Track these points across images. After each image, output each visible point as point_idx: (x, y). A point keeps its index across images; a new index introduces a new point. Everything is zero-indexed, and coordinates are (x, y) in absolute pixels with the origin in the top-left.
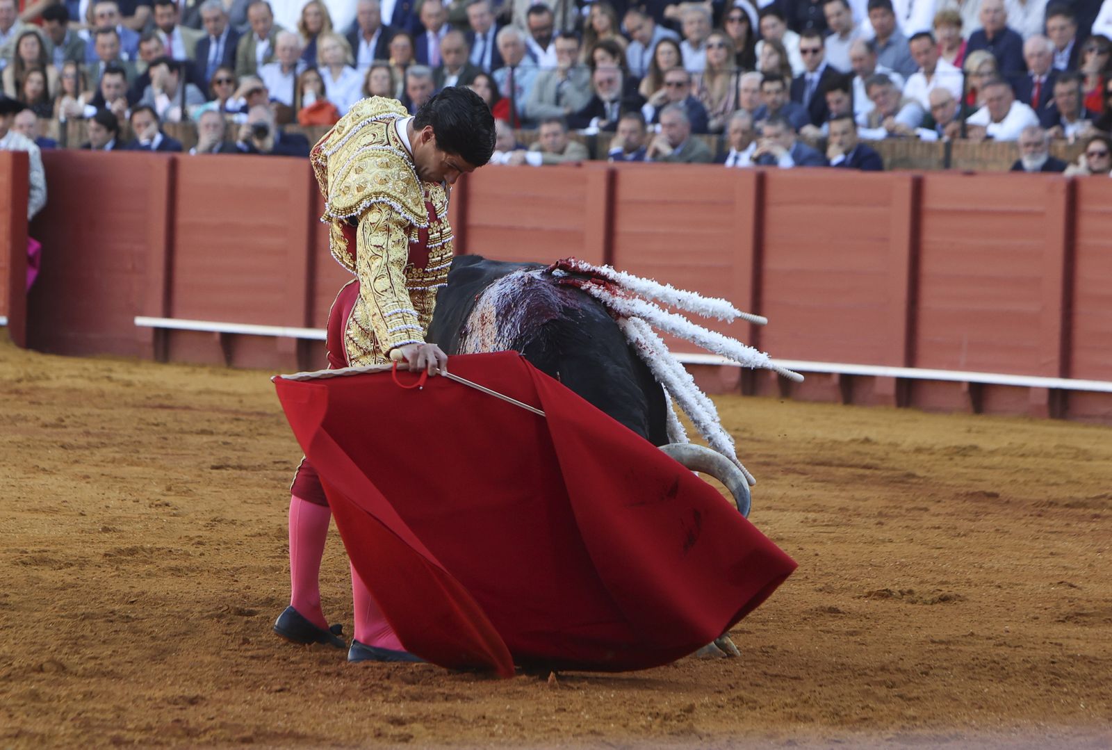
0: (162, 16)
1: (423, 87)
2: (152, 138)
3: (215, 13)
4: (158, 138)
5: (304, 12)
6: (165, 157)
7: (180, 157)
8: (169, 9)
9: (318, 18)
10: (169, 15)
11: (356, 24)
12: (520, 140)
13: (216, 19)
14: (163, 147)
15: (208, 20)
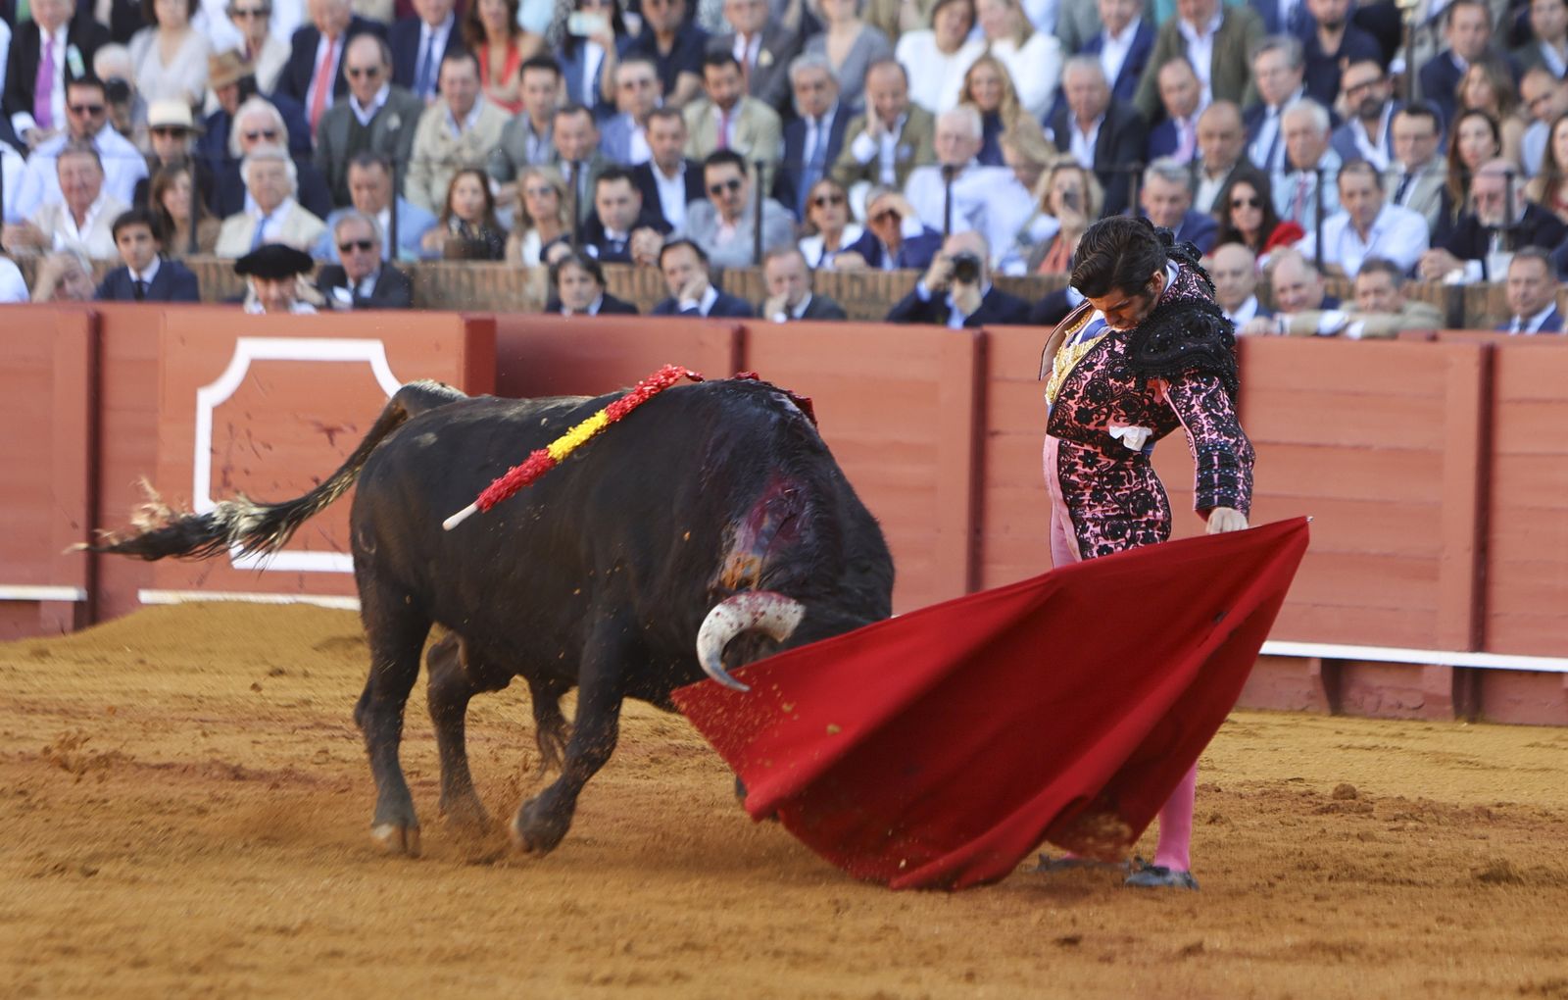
0: (718, 84)
1: (1173, 200)
2: (700, 298)
3: (817, 75)
4: (711, 296)
5: (968, 75)
6: (727, 327)
7: (751, 325)
8: (729, 70)
9: (995, 88)
10: (730, 81)
11: (1059, 93)
12: (1332, 292)
13: (819, 86)
14: (719, 310)
15: (805, 88)
